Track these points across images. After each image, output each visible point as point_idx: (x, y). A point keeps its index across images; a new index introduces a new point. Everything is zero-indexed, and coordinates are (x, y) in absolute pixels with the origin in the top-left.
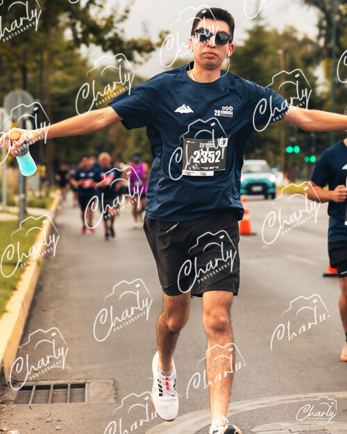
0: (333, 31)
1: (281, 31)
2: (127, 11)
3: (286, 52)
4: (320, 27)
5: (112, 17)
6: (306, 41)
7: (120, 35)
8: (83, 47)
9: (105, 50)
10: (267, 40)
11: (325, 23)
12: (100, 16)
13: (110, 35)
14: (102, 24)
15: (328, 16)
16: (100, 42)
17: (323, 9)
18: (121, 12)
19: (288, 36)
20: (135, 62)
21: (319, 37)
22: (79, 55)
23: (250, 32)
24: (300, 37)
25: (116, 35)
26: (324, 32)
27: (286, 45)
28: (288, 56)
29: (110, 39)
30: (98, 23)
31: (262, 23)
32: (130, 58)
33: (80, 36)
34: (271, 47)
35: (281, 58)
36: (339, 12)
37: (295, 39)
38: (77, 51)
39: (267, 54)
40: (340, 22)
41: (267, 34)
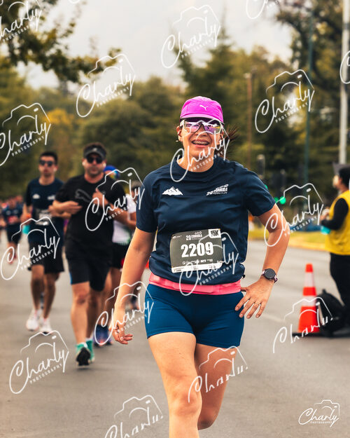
0: (309, 53)
1: (249, 52)
2: (73, 25)
3: (254, 76)
4: (294, 48)
5: (54, 31)
6: (278, 65)
7: (64, 52)
8: (21, 64)
9: (46, 69)
10: (232, 62)
11: (299, 44)
12: (42, 30)
13: (53, 51)
14: (43, 38)
15: (304, 36)
16: (41, 59)
17: (298, 28)
18: (65, 26)
19: (257, 59)
20: (80, 84)
21: (292, 60)
22: (15, 74)
23: (213, 52)
24: (271, 59)
25: (59, 51)
26: (298, 54)
27: (255, 68)
28: (256, 81)
29: (52, 57)
30: (39, 37)
31: (227, 42)
32: (75, 79)
33: (17, 52)
34: (238, 71)
35: (249, 83)
36: (317, 32)
37: (265, 61)
38: (14, 69)
39: (232, 78)
40: (317, 43)
41: (233, 55)
